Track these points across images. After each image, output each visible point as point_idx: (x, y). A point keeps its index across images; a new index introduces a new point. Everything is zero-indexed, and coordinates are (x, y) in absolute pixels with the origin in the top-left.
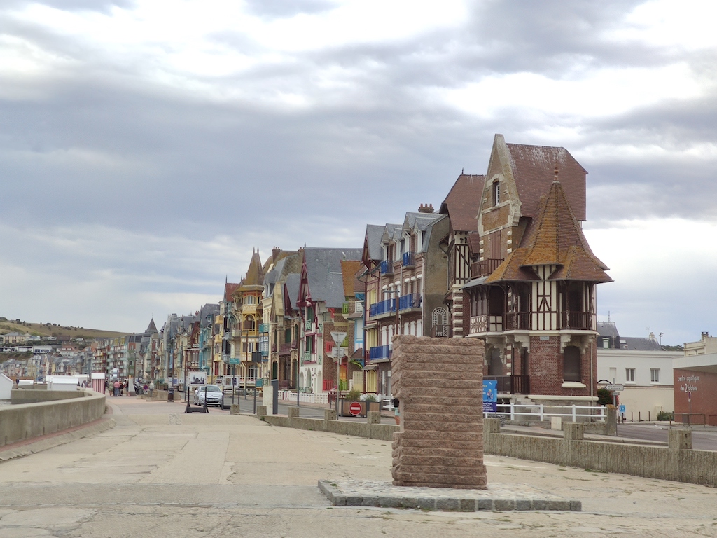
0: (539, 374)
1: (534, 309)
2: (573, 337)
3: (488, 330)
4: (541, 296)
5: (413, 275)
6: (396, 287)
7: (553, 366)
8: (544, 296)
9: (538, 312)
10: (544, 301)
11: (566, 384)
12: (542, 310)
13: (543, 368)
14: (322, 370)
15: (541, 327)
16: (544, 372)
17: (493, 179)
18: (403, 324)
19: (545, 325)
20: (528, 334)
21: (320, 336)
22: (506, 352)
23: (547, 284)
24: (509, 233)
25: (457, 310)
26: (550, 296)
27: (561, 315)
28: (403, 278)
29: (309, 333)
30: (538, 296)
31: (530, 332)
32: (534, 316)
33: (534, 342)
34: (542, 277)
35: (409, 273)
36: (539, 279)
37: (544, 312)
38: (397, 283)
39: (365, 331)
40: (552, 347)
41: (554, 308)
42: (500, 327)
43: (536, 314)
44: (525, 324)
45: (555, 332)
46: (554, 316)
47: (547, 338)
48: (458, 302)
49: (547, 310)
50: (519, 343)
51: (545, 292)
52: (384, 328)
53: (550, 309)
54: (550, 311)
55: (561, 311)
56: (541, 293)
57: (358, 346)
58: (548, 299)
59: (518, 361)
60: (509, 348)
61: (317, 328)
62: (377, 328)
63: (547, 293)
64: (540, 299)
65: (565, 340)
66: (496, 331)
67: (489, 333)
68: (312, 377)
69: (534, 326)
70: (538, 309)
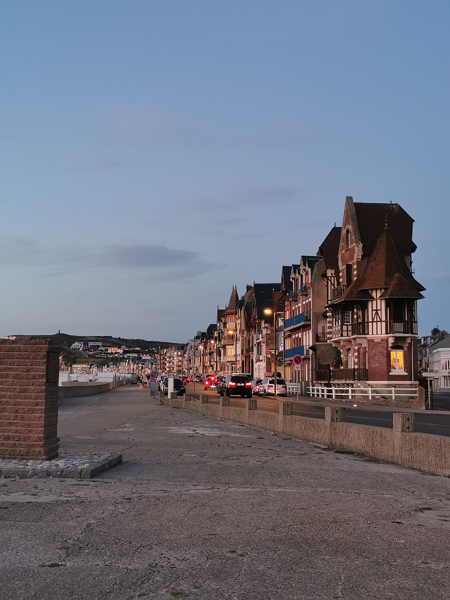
0: (374, 366)
1: (370, 320)
2: (397, 338)
3: (342, 336)
4: (374, 310)
5: (306, 299)
6: (299, 307)
7: (383, 360)
8: (377, 310)
9: (373, 322)
10: (377, 313)
11: (393, 373)
12: (375, 320)
13: (377, 362)
14: (265, 366)
15: (375, 332)
16: (377, 365)
17: (346, 229)
18: (303, 333)
19: (378, 331)
20: (366, 338)
21: (264, 343)
23: (379, 301)
24: (355, 267)
25: (330, 322)
26: (381, 310)
27: (388, 323)
28: (302, 302)
29: (258, 341)
30: (373, 310)
31: (367, 336)
32: (370, 324)
33: (370, 343)
34: (375, 297)
35: (304, 298)
36: (373, 298)
37: (377, 322)
38: (300, 305)
39: (284, 339)
40: (383, 347)
41: (384, 319)
42: (350, 333)
43: (371, 323)
44: (364, 332)
45: (384, 336)
46: (384, 324)
47: (379, 340)
48: (330, 317)
49: (379, 320)
50: (360, 344)
51: (378, 306)
52: (294, 337)
53: (381, 319)
54: (381, 321)
55: (388, 320)
56: (374, 308)
57: (281, 349)
58: (379, 312)
59: (362, 356)
60: (356, 348)
61: (262, 337)
62: (290, 336)
63: (379, 308)
64: (374, 312)
65: (391, 341)
66: (348, 336)
67: (342, 338)
68: (261, 371)
69: (370, 332)
70: (373, 319)
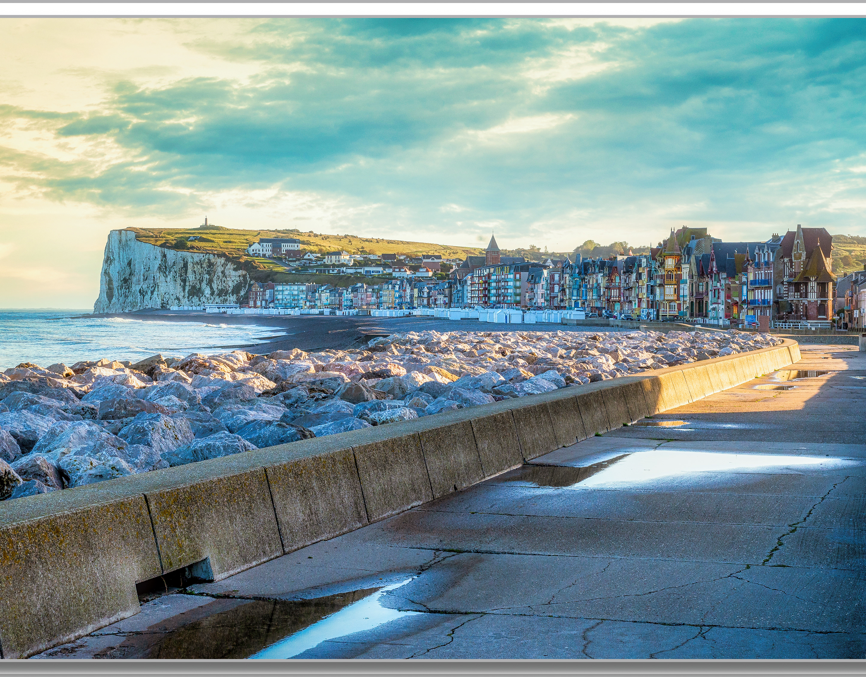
0: (811, 313)
1: (809, 291)
2: (821, 301)
3: (794, 298)
5: (769, 270)
6: (761, 274)
7: (815, 311)
9: (811, 292)
11: (819, 317)
13: (813, 311)
14: (724, 308)
15: (811, 297)
17: (797, 241)
18: (765, 290)
19: (813, 297)
21: (722, 290)
22: (801, 305)
23: (813, 282)
24: (802, 263)
25: (785, 288)
26: (814, 287)
27: (818, 293)
29: (715, 288)
31: (808, 299)
32: (809, 293)
33: (809, 302)
34: (811, 280)
35: (767, 269)
40: (815, 304)
41: (816, 291)
42: (799, 297)
44: (806, 297)
45: (816, 299)
46: (816, 293)
47: (813, 301)
48: (786, 285)
50: (804, 303)
51: (813, 285)
52: (757, 291)
54: (814, 292)
59: (804, 309)
62: (753, 290)
64: (811, 287)
65: (819, 302)
66: (797, 298)
69: (809, 297)
